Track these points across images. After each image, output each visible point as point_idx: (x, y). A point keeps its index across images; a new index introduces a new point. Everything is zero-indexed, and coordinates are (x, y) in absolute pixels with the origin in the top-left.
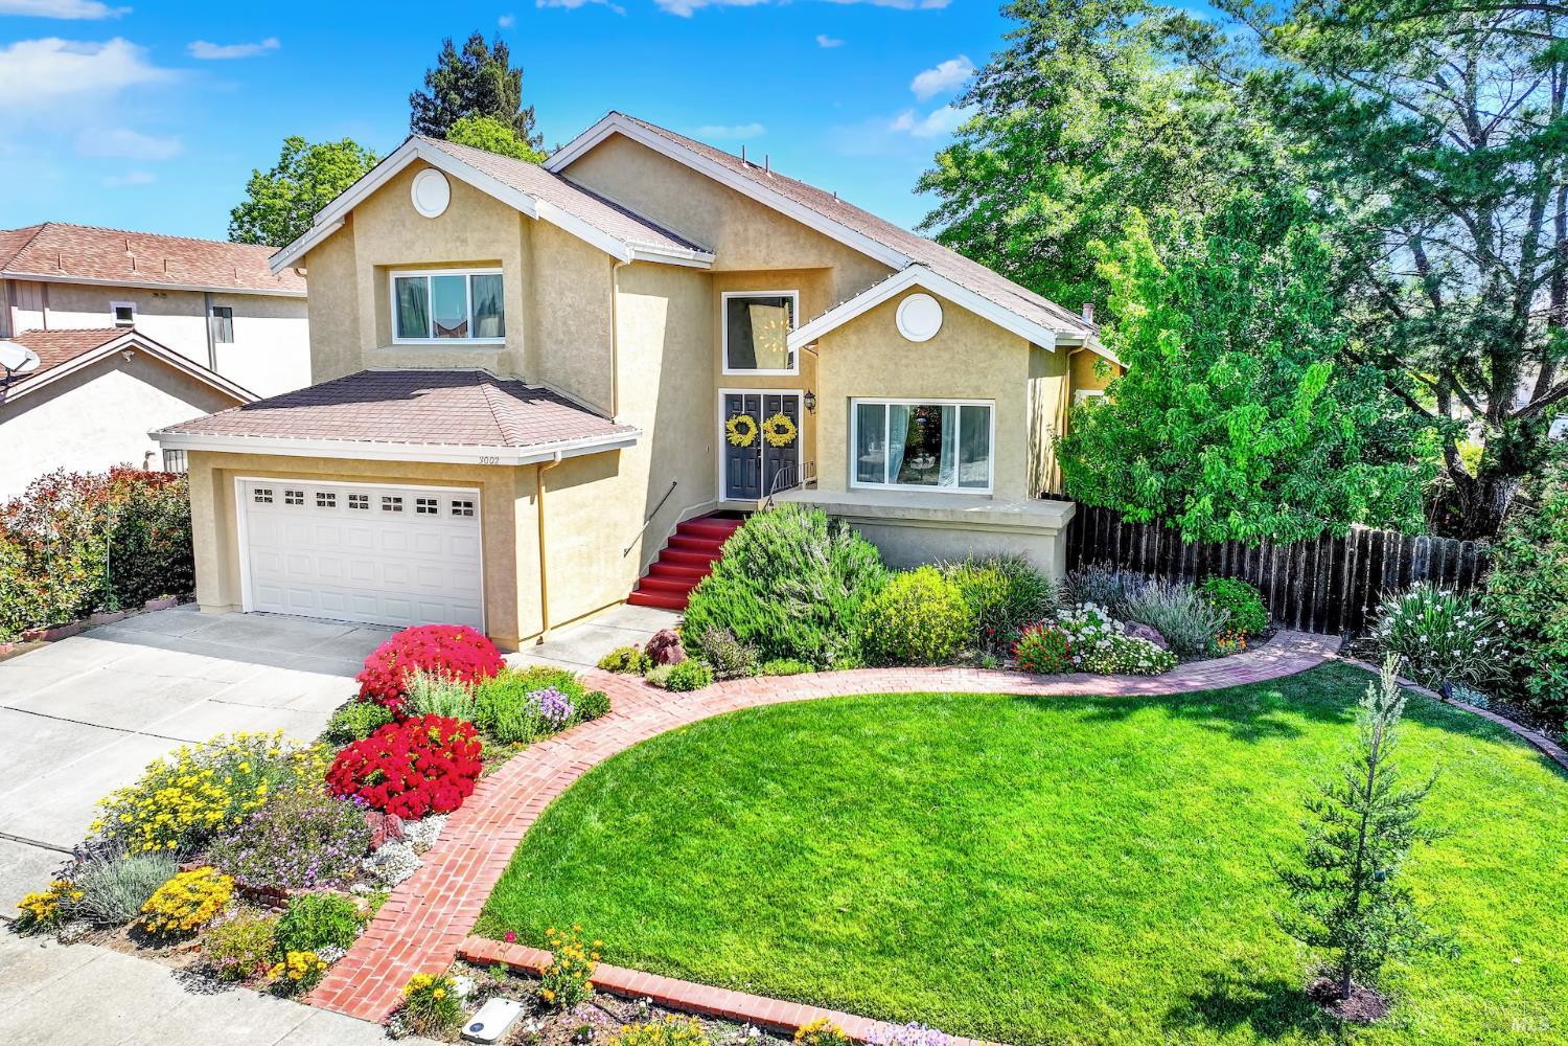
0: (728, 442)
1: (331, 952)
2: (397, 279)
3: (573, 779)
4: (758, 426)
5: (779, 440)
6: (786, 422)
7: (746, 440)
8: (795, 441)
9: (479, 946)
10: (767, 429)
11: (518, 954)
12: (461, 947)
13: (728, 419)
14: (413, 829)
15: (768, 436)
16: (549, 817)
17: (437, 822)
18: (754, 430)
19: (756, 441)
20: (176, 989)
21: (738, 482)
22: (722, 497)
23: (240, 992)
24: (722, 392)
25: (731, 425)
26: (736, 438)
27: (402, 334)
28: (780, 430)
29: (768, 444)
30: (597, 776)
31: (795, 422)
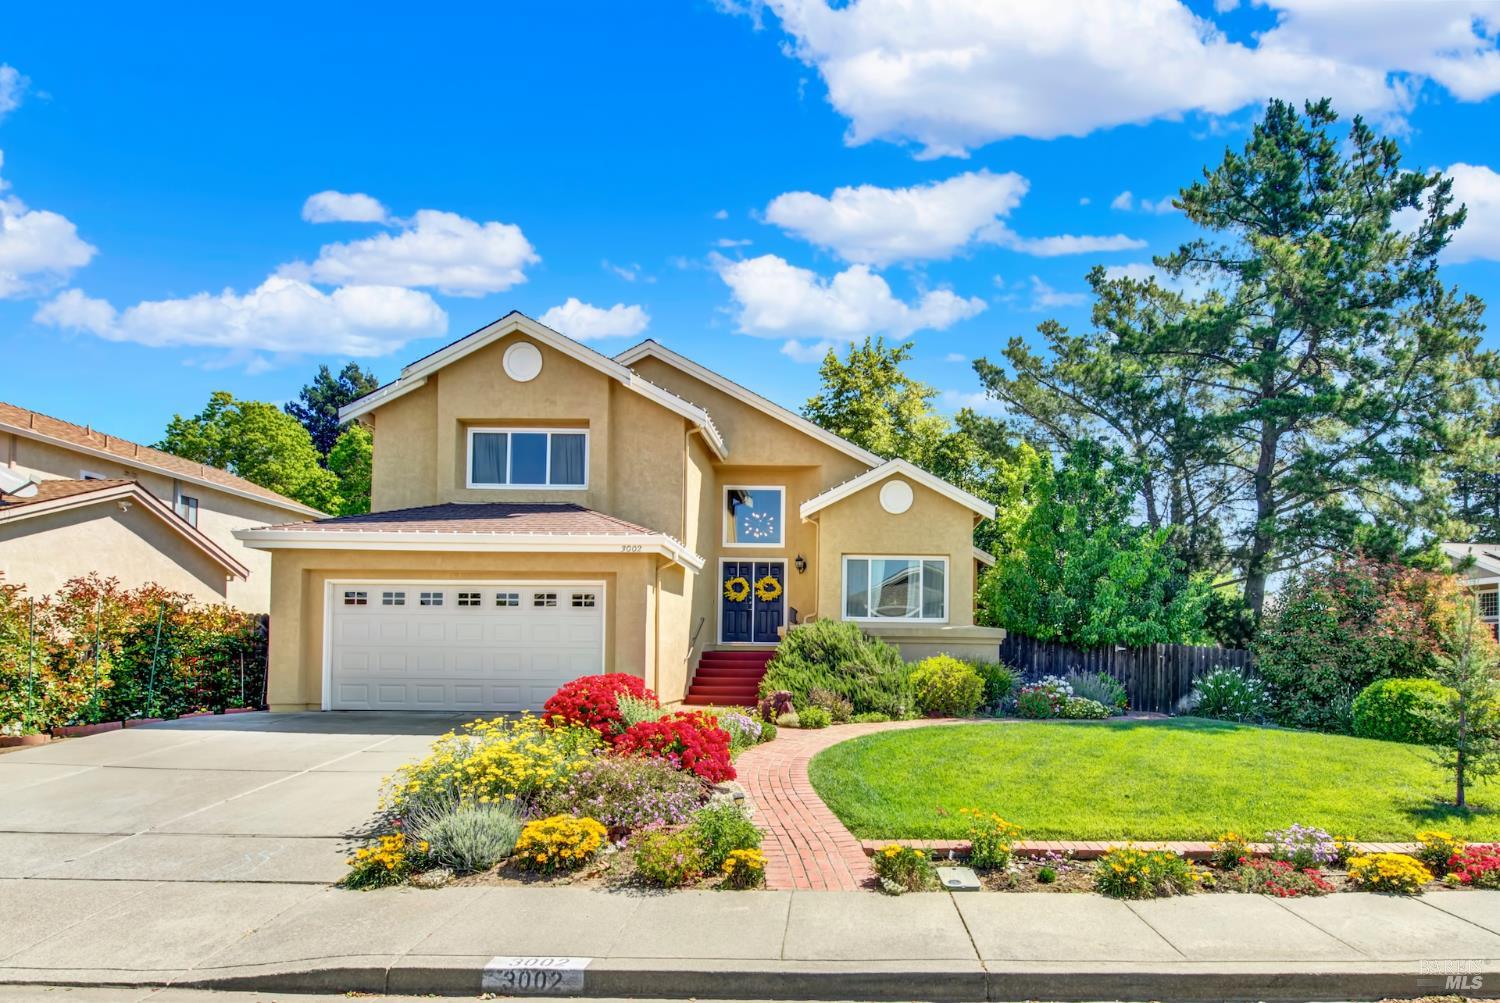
0: (726, 599)
2: (475, 435)
4: (750, 586)
5: (767, 596)
6: (774, 582)
7: (741, 597)
8: (780, 597)
10: (759, 586)
13: (726, 579)
15: (761, 593)
18: (747, 589)
19: (748, 598)
21: (732, 629)
22: (720, 641)
24: (722, 560)
25: (729, 585)
26: (733, 595)
27: (475, 480)
28: (770, 588)
29: (758, 599)
31: (781, 582)
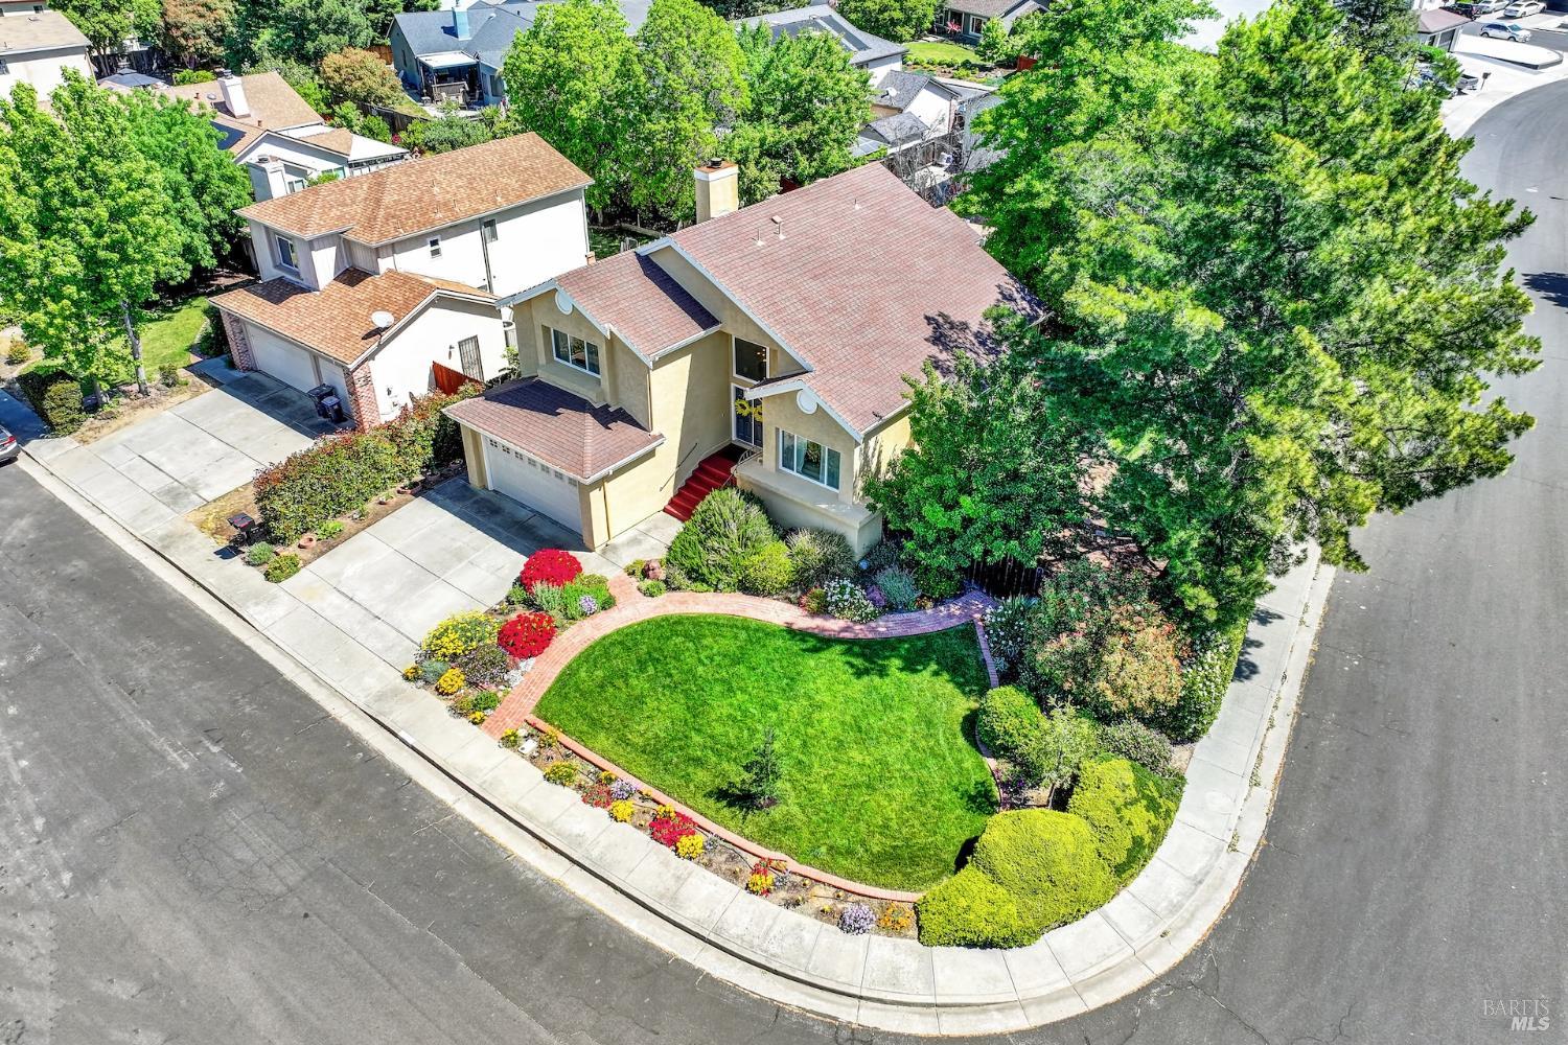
0: (736, 412)
1: (489, 712)
3: (585, 646)
7: (745, 413)
9: (532, 718)
11: (541, 724)
12: (526, 717)
13: (736, 400)
14: (522, 664)
16: (569, 667)
17: (532, 661)
18: (748, 409)
19: (749, 415)
20: (446, 714)
21: (741, 433)
22: (734, 440)
23: (463, 719)
24: (733, 385)
25: (737, 404)
26: (740, 411)
27: (558, 355)
28: (760, 414)
30: (592, 647)
